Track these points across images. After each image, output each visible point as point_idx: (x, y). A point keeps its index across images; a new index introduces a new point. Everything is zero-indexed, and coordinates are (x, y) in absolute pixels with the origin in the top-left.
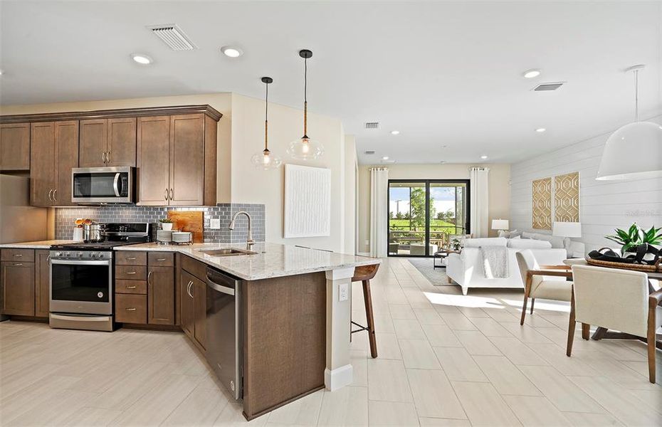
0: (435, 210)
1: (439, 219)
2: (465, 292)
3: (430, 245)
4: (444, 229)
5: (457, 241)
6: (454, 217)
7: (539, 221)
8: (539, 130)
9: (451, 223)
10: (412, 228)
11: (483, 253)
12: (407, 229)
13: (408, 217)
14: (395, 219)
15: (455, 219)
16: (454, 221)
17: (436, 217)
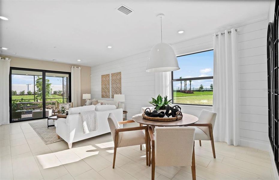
0: (51, 89)
1: (54, 94)
2: (70, 146)
3: (46, 110)
4: (57, 100)
5: (64, 108)
6: (62, 93)
7: (104, 94)
8: (109, 47)
9: (61, 96)
10: (36, 100)
11: (82, 117)
12: (33, 101)
13: (35, 94)
14: (27, 95)
15: (63, 94)
16: (62, 95)
17: (53, 93)
